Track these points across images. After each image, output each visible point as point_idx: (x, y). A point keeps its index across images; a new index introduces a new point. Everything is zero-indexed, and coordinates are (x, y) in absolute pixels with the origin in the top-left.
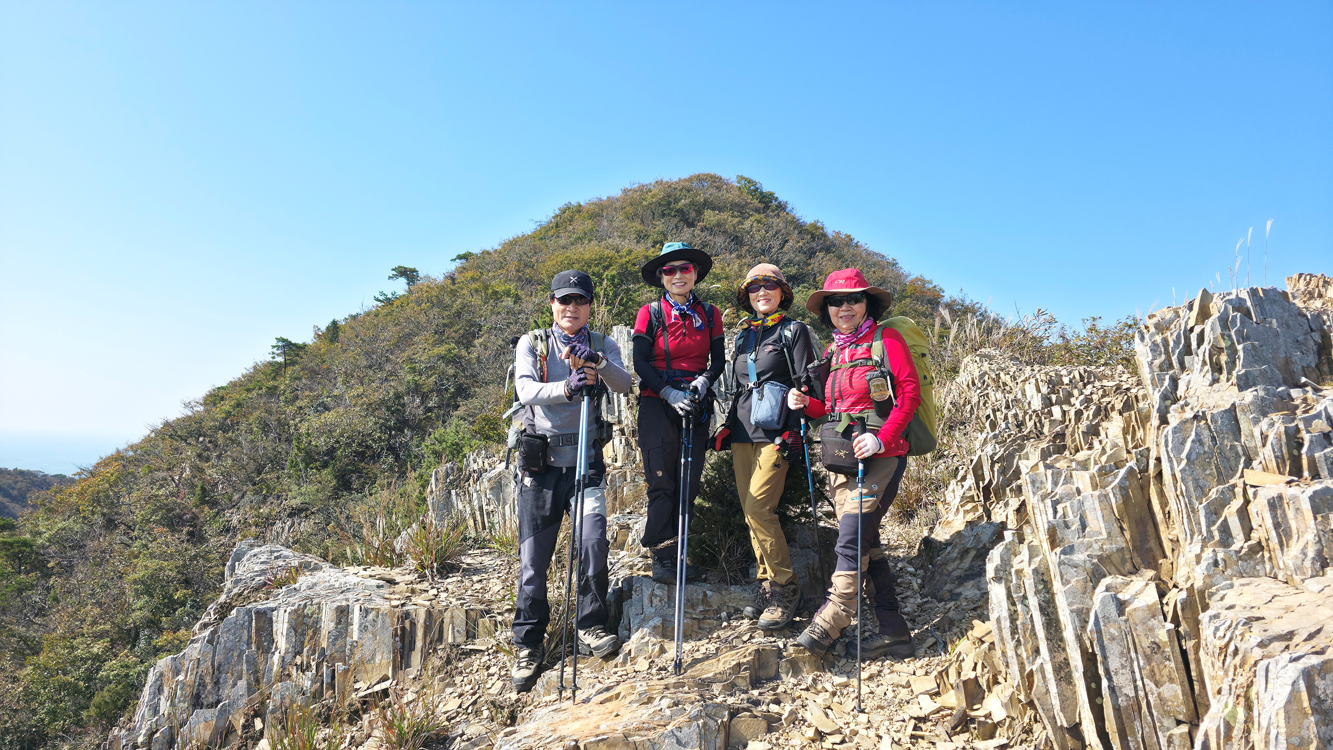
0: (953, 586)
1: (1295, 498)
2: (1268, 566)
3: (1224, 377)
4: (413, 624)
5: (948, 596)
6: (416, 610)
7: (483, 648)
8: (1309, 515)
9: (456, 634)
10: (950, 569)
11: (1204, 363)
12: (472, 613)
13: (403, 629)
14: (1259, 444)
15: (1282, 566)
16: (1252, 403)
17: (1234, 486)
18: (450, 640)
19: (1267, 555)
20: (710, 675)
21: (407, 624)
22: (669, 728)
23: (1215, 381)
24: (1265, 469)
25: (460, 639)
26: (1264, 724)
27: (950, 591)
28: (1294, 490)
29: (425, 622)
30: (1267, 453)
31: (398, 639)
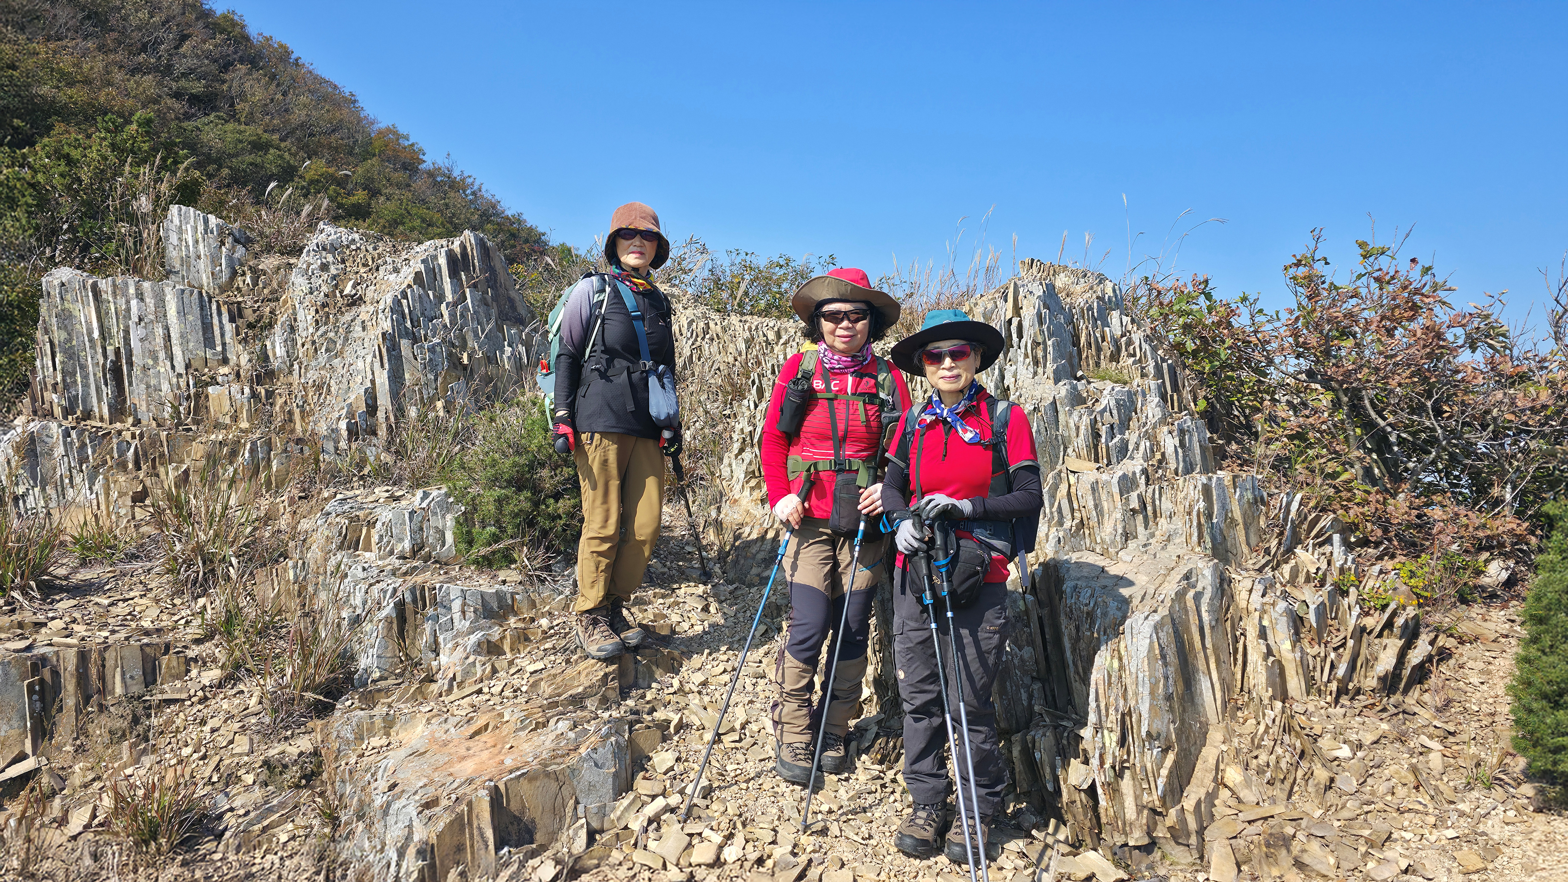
0: (759, 570)
1: (1108, 483)
2: (1088, 541)
3: (1040, 370)
4: (55, 673)
5: (756, 580)
6: (57, 653)
7: (184, 696)
8: (1117, 497)
9: (129, 681)
10: (754, 551)
11: (1026, 356)
12: (148, 650)
13: (42, 682)
14: (1073, 433)
15: (1099, 540)
16: (1066, 396)
17: (1060, 471)
18: (119, 690)
19: (1087, 532)
20: (580, 689)
21: (46, 673)
22: (583, 751)
23: (1035, 374)
24: (1079, 456)
25: (137, 689)
26: (1133, 670)
27: (758, 575)
28: (1105, 477)
29: (77, 669)
30: (1081, 442)
31: (35, 697)
